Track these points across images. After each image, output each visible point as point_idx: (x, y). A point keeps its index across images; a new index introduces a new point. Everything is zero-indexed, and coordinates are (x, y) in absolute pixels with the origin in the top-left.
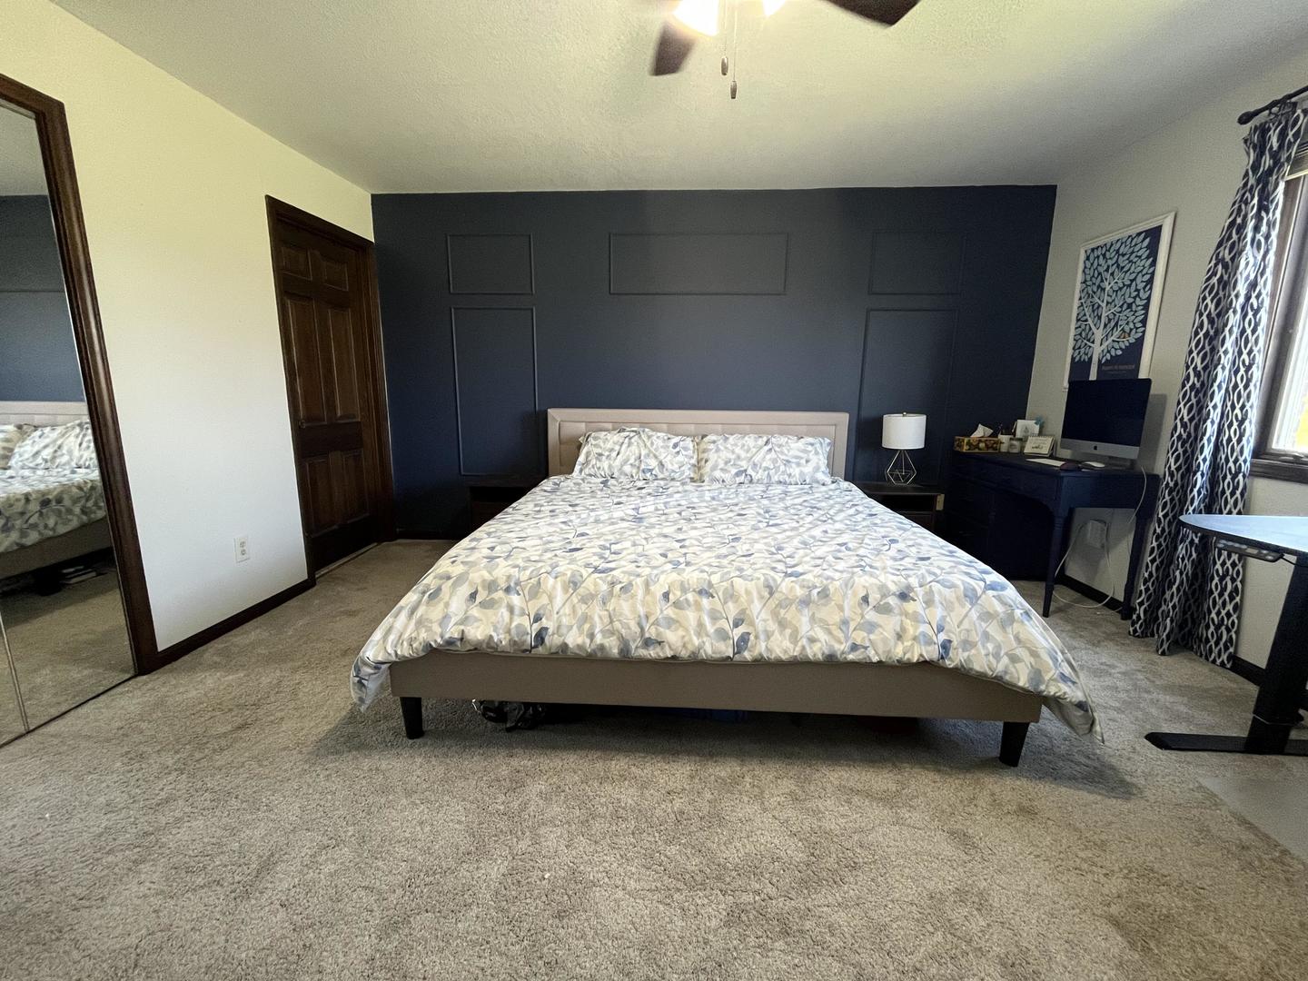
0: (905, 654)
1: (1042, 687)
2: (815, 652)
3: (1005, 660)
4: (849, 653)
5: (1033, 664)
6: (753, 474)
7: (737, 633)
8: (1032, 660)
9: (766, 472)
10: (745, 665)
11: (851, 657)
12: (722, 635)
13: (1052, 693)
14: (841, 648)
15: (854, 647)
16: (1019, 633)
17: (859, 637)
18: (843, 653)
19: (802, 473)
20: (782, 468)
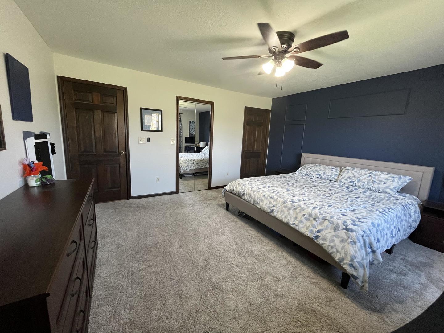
0: (305, 232)
1: (342, 263)
2: (285, 220)
3: (335, 250)
4: (292, 225)
5: (344, 256)
6: (357, 183)
7: (272, 208)
8: (344, 255)
9: (363, 184)
10: (271, 215)
11: (292, 226)
12: (269, 207)
13: (344, 267)
14: (291, 222)
15: (294, 224)
16: (345, 246)
17: (296, 222)
18: (290, 224)
19: (378, 187)
20: (371, 183)
